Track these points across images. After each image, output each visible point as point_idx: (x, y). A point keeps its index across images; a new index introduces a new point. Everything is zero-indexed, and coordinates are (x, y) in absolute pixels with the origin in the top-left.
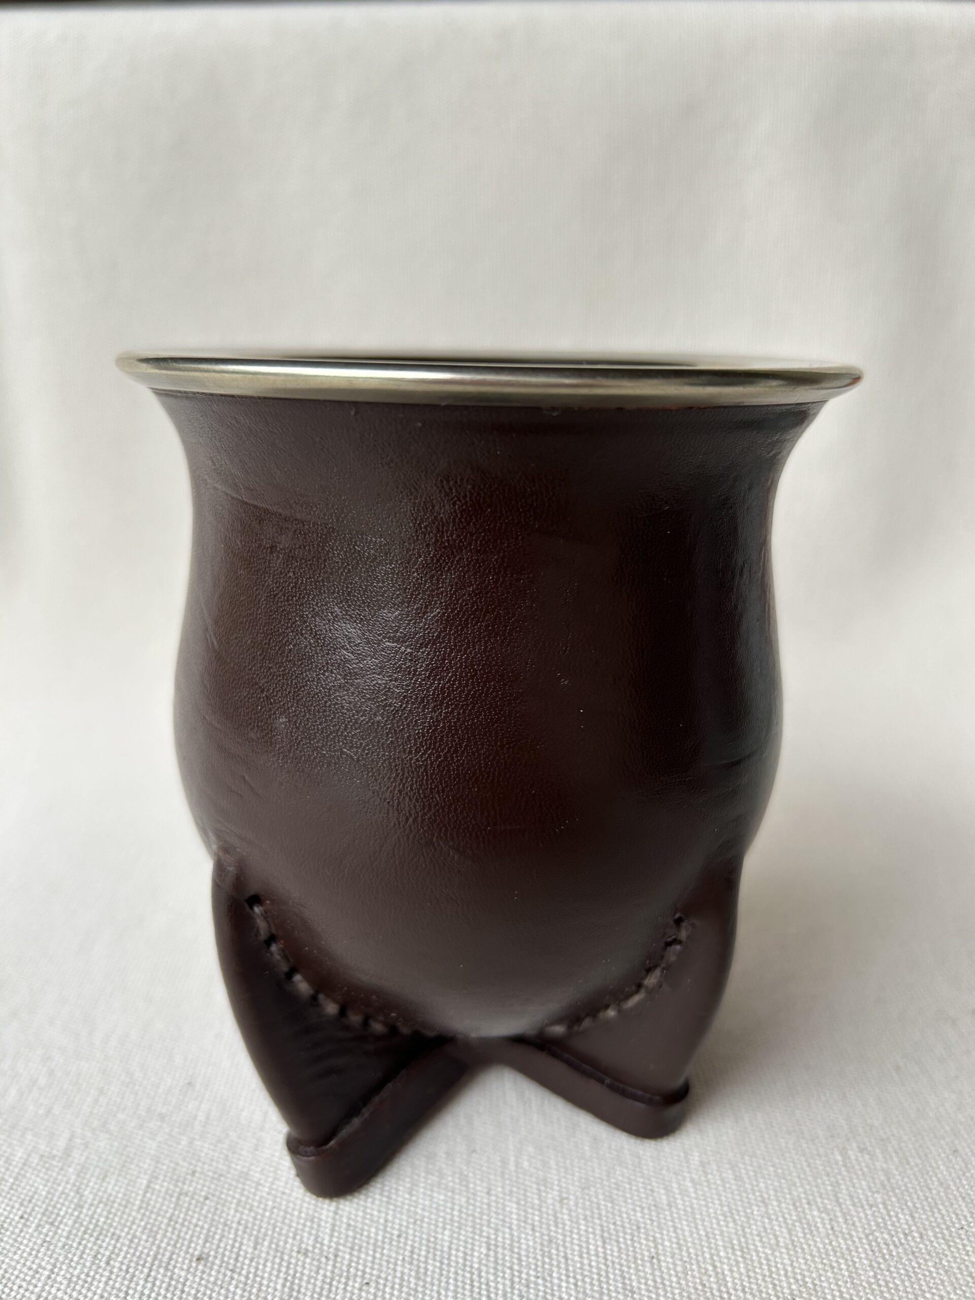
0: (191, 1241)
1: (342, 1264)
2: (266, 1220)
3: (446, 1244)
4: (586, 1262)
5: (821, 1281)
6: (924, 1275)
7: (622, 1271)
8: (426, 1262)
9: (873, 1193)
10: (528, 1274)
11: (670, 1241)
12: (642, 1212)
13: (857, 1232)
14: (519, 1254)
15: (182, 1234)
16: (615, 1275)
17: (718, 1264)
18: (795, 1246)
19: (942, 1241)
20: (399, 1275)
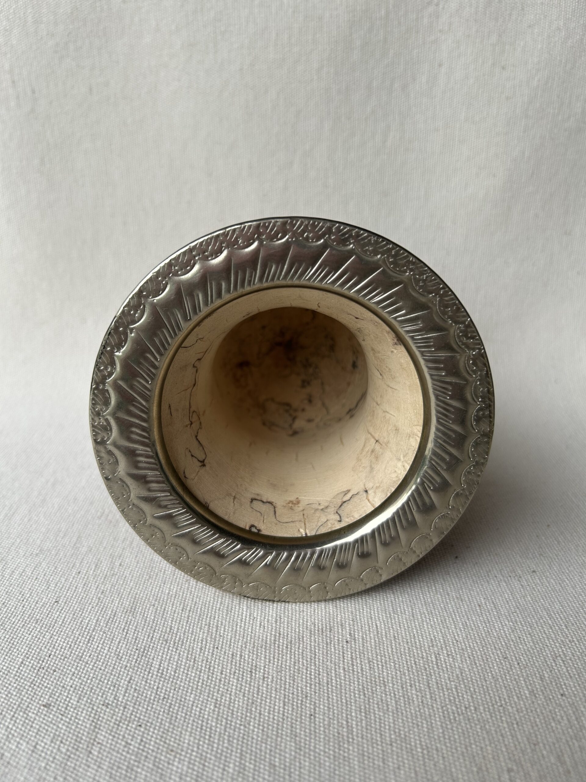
0: (42, 696)
1: (128, 713)
2: (87, 685)
3: (191, 703)
4: (271, 716)
5: (410, 734)
6: (473, 734)
7: (292, 723)
8: (177, 714)
9: (450, 681)
10: (236, 723)
11: (324, 706)
12: (311, 688)
13: (437, 705)
14: (233, 711)
15: (37, 692)
16: (287, 725)
17: (350, 721)
18: (398, 712)
19: (488, 713)
20: (159, 720)
